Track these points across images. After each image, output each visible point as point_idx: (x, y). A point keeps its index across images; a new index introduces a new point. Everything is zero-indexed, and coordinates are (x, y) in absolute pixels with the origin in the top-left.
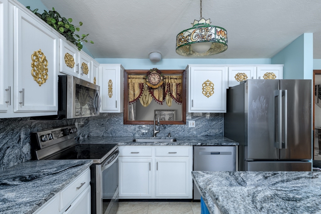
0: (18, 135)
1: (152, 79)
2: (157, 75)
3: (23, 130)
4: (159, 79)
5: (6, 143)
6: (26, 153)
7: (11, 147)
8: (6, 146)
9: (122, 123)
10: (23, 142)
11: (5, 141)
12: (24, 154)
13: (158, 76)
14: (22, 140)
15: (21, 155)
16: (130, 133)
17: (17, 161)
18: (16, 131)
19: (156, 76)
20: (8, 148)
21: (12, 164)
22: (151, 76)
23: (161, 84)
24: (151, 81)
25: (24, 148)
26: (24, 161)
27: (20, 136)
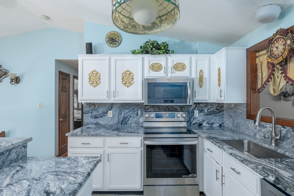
0: (136, 112)
1: (275, 49)
2: (282, 40)
3: (139, 110)
4: (284, 45)
5: (130, 115)
6: (141, 122)
7: (133, 117)
8: (130, 116)
9: (245, 117)
10: (140, 116)
11: (129, 114)
12: (140, 122)
13: (282, 42)
14: (139, 115)
15: (138, 122)
16: (251, 131)
17: (136, 124)
18: (135, 110)
19: (281, 42)
20: (131, 117)
21: (133, 125)
22: (273, 45)
23: (287, 53)
24: (273, 54)
25: (140, 119)
26: (140, 125)
27: (138, 113)
